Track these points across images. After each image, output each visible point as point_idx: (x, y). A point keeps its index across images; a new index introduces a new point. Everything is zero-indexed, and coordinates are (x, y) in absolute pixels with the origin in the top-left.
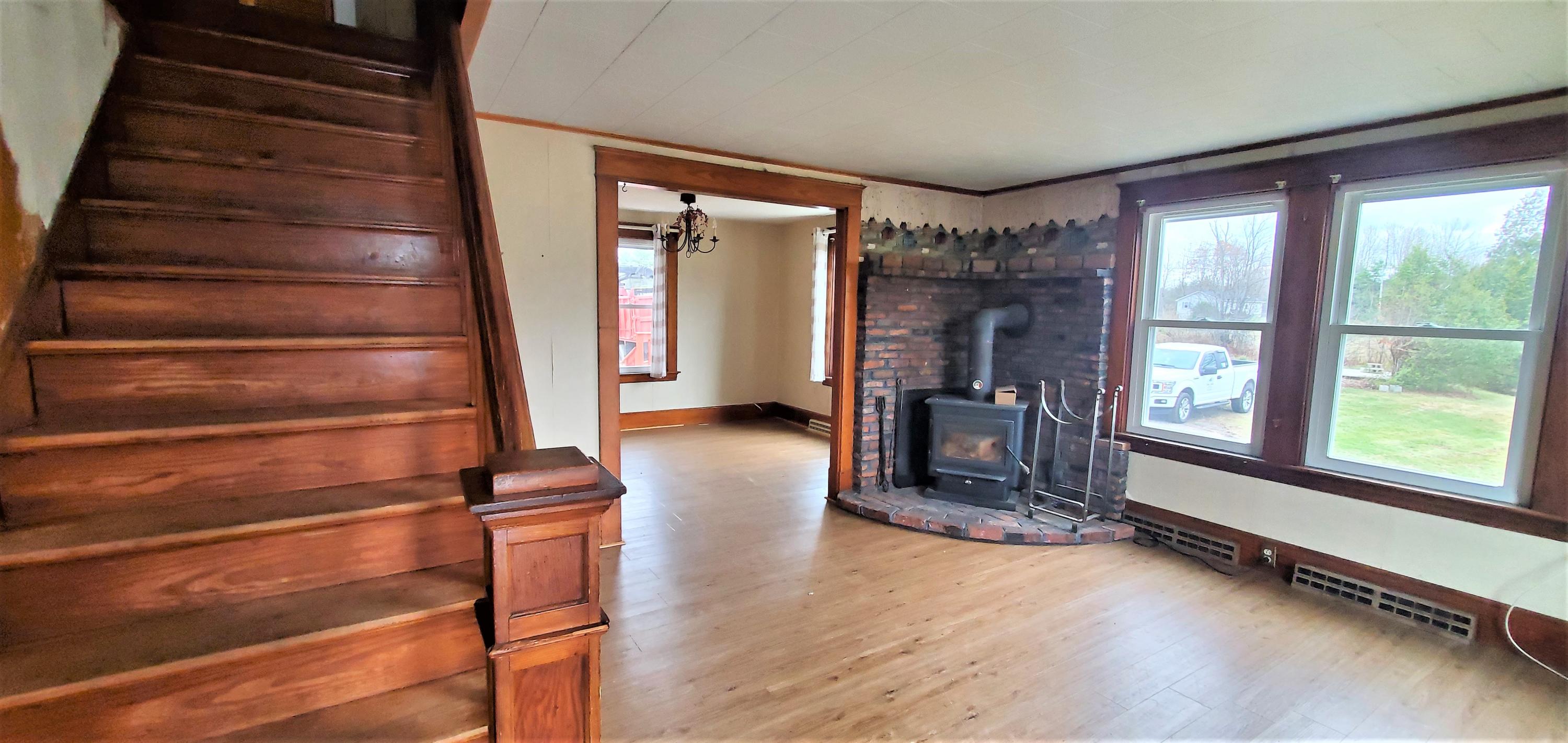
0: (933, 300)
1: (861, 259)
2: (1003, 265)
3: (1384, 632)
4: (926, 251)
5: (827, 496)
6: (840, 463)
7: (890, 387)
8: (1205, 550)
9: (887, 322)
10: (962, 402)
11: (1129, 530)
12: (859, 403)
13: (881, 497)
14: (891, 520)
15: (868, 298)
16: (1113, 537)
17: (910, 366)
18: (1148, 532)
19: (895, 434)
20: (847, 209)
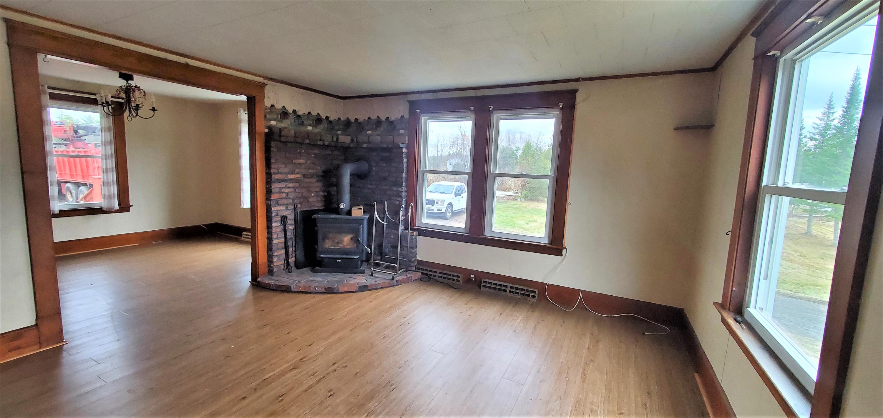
0: (315, 157)
1: (267, 130)
2: (355, 139)
3: (510, 303)
4: (310, 128)
5: (251, 280)
6: (258, 258)
7: (290, 209)
8: (449, 279)
9: (286, 170)
10: (333, 216)
11: (418, 275)
12: (269, 220)
13: (287, 276)
14: (293, 290)
15: (272, 155)
16: (411, 279)
17: (302, 197)
18: (426, 274)
19: (295, 238)
20: (254, 97)
